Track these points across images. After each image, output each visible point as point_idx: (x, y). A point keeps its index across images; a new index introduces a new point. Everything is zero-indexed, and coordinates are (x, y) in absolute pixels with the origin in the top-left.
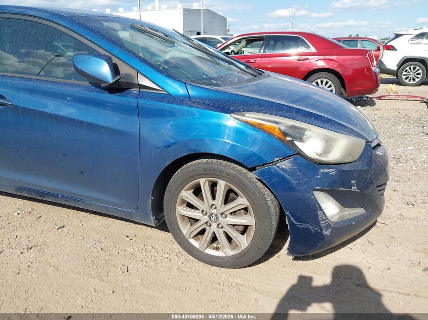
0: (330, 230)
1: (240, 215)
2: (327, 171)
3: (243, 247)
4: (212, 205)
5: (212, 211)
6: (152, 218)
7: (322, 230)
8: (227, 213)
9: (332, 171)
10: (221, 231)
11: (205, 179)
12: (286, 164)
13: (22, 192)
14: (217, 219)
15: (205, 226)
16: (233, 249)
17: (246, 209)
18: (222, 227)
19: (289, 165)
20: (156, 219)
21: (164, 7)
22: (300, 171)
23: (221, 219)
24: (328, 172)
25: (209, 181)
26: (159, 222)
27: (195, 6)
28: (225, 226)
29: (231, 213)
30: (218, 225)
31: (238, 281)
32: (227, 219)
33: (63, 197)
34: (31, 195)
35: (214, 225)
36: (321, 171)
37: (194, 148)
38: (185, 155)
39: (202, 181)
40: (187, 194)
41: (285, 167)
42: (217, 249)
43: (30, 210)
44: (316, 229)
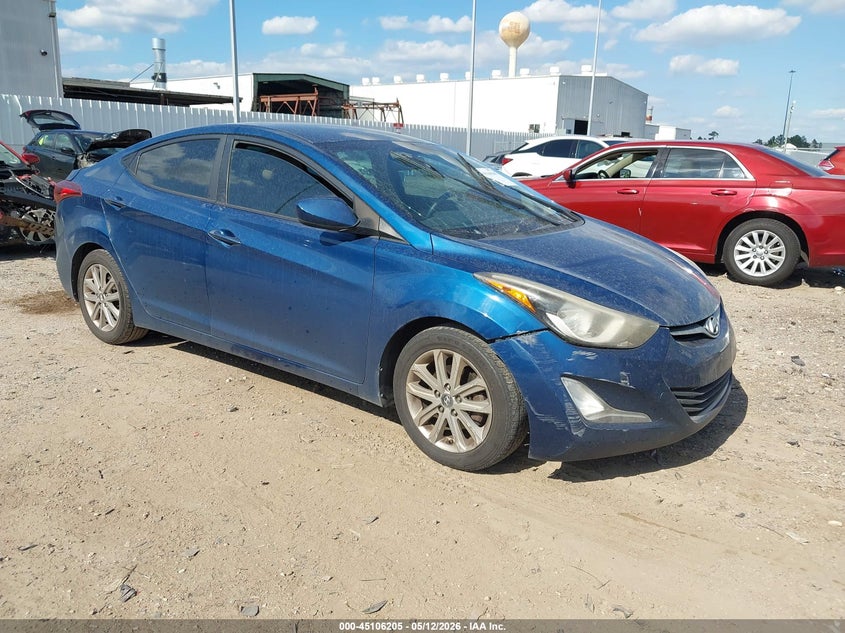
0: (583, 431)
1: (478, 400)
2: (584, 353)
3: (478, 442)
4: (447, 385)
5: (446, 392)
6: (379, 396)
7: (570, 428)
8: (462, 396)
9: (590, 355)
10: (454, 418)
11: (439, 350)
12: (530, 339)
13: (238, 351)
14: (451, 403)
15: (437, 411)
16: (468, 445)
17: (483, 393)
18: (456, 415)
19: (534, 341)
20: (384, 397)
21: (524, 71)
22: (546, 350)
23: (455, 403)
24: (585, 356)
25: (445, 354)
26: (388, 403)
27: (586, 71)
28: (460, 413)
29: (468, 397)
30: (453, 410)
31: (468, 484)
32: (462, 403)
33: (283, 360)
34: (247, 355)
35: (447, 411)
36: (575, 353)
37: (427, 311)
38: (418, 318)
39: (436, 352)
40: (420, 368)
41: (527, 343)
42: (450, 443)
43: (244, 378)
44: (562, 425)
